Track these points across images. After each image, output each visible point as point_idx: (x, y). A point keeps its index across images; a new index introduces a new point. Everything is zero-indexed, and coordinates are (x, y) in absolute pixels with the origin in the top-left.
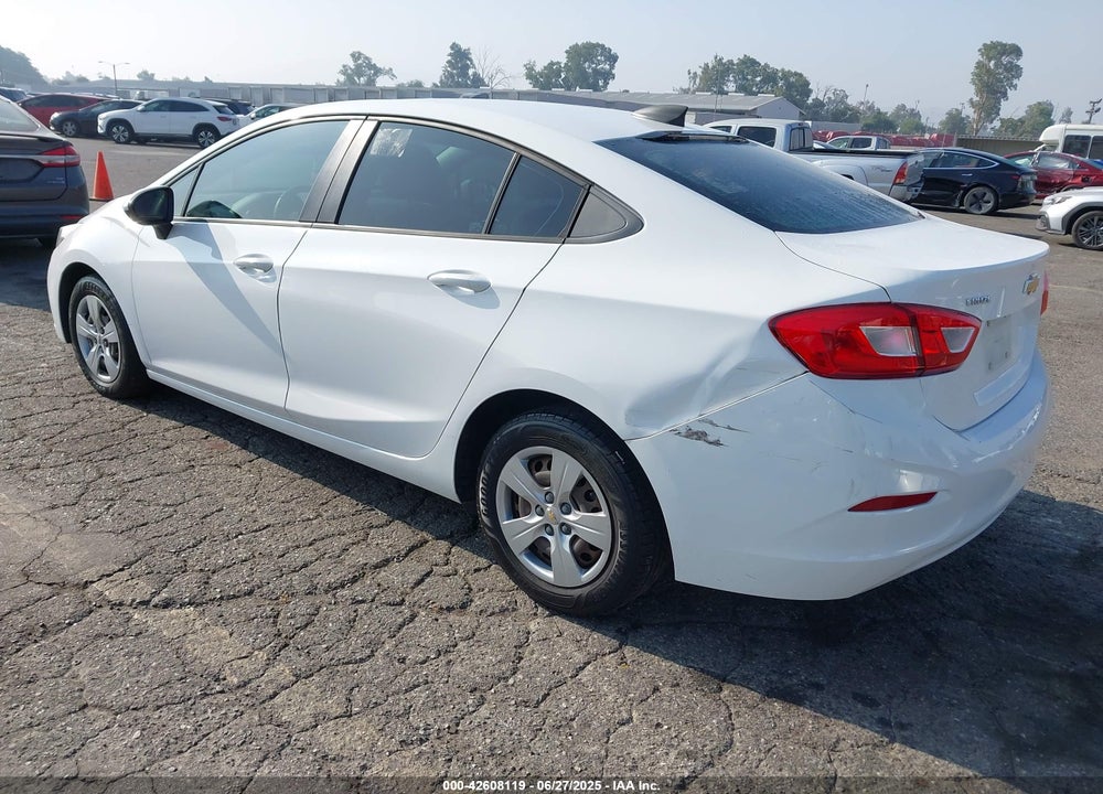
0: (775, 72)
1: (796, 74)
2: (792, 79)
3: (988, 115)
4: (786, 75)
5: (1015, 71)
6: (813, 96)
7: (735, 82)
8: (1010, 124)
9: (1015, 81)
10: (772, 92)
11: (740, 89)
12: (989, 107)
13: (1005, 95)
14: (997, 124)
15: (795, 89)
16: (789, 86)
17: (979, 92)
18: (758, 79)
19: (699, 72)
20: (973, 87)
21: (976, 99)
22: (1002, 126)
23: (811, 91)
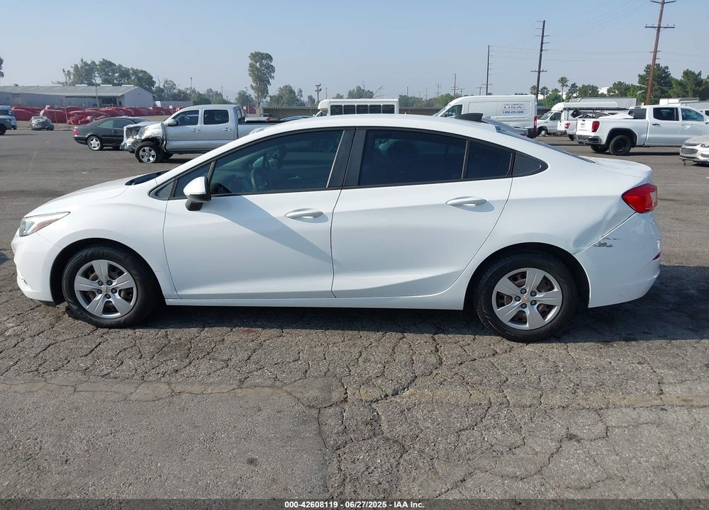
0: (128, 70)
1: (142, 71)
2: (140, 75)
3: (263, 94)
4: (136, 72)
5: (271, 69)
6: (157, 85)
7: (100, 77)
8: (276, 99)
9: (273, 74)
10: (129, 84)
11: (106, 81)
12: (262, 90)
13: (269, 82)
14: (268, 99)
15: (144, 80)
16: (140, 79)
17: (255, 81)
18: (117, 75)
19: (72, 70)
20: (251, 78)
21: (254, 85)
22: (271, 100)
23: (154, 82)
